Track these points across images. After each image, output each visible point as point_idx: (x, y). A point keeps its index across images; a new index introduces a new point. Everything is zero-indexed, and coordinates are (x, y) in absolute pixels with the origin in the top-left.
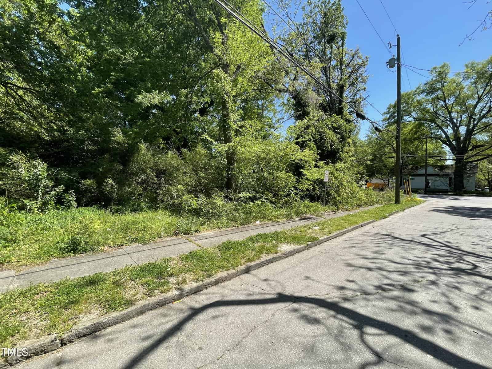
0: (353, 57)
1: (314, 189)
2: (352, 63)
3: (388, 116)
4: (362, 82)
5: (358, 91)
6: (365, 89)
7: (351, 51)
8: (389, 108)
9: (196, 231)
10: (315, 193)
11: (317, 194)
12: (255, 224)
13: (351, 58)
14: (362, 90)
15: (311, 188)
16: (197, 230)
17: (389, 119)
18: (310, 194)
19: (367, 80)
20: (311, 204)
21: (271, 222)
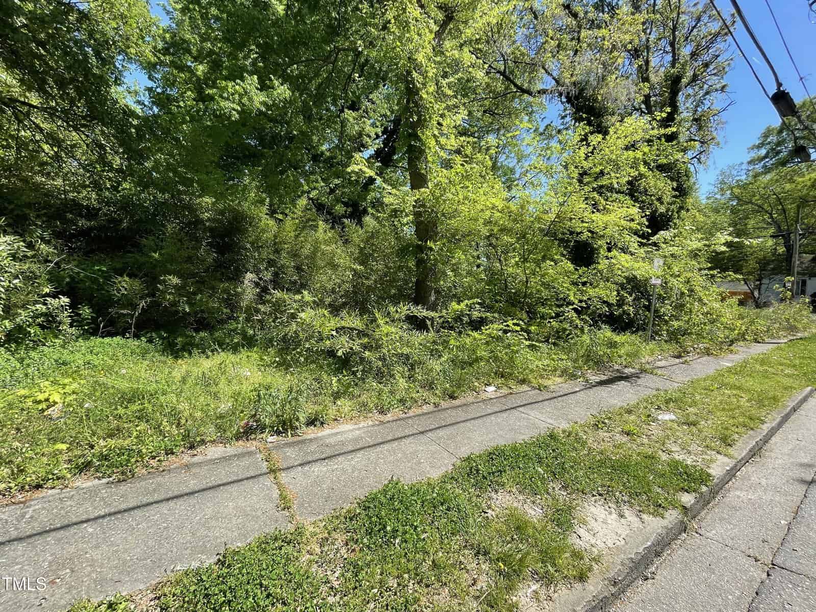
0: (699, 19)
1: (621, 302)
2: (695, 32)
3: (763, 152)
4: (714, 74)
5: (707, 93)
6: (724, 87)
7: (695, 5)
8: (766, 136)
9: (311, 422)
10: (624, 311)
11: (629, 314)
12: (483, 396)
13: (694, 23)
14: (717, 90)
15: (613, 300)
16: (316, 419)
17: (766, 157)
18: (612, 314)
19: (727, 69)
20: (618, 338)
21: (525, 388)
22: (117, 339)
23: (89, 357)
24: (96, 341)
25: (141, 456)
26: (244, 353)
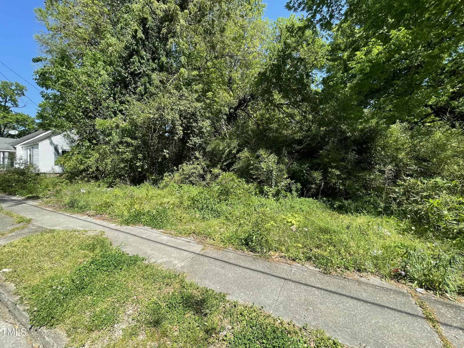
22: (311, 199)
23: (301, 206)
24: (303, 199)
25: (333, 264)
26: (385, 218)
